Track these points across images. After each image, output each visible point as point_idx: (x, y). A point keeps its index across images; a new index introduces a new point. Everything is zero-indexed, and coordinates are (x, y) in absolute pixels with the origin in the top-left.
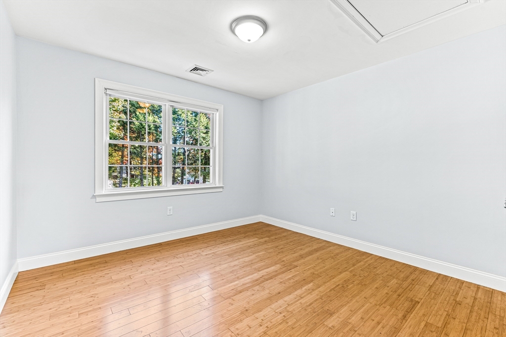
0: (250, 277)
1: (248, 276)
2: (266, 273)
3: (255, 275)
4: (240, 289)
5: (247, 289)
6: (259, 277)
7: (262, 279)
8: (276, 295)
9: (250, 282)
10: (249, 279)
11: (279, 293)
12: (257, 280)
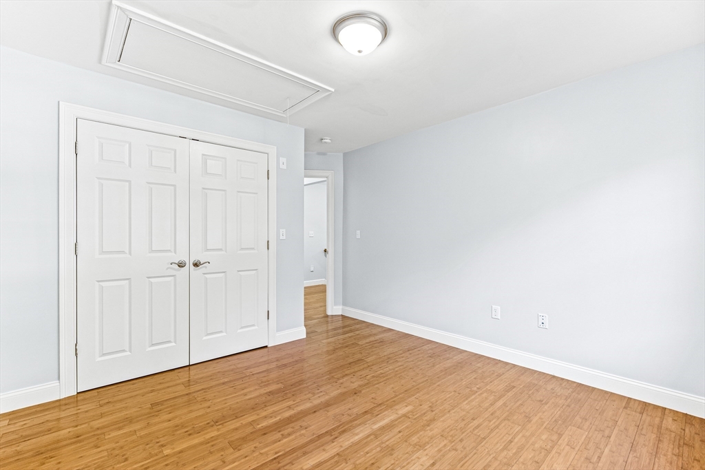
0: (356, 438)
1: (360, 441)
2: (327, 447)
3: (347, 444)
4: (368, 416)
5: (357, 417)
6: (341, 439)
7: (336, 433)
8: (320, 409)
9: (354, 427)
10: (357, 434)
11: (315, 412)
12: (344, 432)
